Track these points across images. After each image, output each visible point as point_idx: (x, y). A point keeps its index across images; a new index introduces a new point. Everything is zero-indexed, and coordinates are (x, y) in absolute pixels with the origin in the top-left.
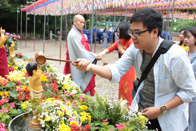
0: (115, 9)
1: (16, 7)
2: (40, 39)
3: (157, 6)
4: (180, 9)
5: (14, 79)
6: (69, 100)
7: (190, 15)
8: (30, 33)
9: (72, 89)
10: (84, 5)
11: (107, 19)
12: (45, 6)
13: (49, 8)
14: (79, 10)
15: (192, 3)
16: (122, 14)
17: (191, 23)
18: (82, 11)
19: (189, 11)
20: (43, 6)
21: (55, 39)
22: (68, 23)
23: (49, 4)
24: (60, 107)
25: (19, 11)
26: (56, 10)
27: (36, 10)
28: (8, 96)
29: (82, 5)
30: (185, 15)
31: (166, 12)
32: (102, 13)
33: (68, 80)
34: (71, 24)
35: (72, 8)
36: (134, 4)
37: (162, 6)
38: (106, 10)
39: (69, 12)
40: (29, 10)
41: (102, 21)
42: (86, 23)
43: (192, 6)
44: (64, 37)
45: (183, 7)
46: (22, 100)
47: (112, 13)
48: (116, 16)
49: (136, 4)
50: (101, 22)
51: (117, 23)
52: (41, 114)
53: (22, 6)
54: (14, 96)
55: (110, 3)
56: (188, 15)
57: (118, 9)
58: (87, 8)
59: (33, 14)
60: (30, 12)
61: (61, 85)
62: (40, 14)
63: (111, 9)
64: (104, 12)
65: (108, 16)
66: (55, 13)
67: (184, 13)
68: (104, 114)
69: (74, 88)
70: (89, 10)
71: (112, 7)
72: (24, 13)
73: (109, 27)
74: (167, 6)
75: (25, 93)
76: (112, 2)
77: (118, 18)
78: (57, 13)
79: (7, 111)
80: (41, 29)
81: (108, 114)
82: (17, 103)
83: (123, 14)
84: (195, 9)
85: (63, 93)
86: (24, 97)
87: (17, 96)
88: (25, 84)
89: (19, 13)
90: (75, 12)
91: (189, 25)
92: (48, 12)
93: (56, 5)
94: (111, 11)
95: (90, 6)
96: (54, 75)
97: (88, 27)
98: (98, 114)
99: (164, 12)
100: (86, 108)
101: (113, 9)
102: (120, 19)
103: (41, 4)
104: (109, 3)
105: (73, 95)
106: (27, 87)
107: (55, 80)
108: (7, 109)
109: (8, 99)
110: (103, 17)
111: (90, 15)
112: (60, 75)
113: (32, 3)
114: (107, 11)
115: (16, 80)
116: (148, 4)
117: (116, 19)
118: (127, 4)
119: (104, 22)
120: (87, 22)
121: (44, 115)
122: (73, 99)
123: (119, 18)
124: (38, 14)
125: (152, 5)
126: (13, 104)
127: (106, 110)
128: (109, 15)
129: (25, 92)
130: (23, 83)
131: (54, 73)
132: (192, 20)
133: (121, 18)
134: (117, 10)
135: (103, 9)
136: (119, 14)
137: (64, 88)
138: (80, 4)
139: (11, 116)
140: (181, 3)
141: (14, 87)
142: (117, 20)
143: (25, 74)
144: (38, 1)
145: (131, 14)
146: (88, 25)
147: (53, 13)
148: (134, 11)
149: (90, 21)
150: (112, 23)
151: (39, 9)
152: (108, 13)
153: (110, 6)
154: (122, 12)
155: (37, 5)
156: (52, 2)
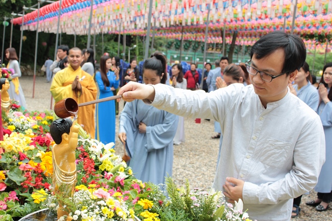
0: (186, 27)
1: (2, 16)
3: (261, 27)
4: (302, 33)
5: (14, 149)
6: (115, 189)
7: (319, 45)
8: (25, 64)
9: (118, 171)
10: (130, 18)
11: (169, 46)
12: (57, 17)
13: (64, 20)
14: (120, 26)
15: (324, 23)
16: (196, 38)
17: (320, 59)
18: (126, 28)
19: (317, 38)
20: (55, 15)
22: (97, 50)
23: (65, 14)
24: (106, 201)
25: (7, 24)
26: (78, 24)
27: (40, 22)
28: (5, 179)
29: (126, 18)
30: (310, 44)
32: (161, 33)
33: (111, 154)
34: (103, 52)
35: (108, 23)
36: (222, 21)
37: (270, 25)
38: (168, 30)
39: (101, 30)
40: (27, 22)
41: (160, 48)
42: (131, 50)
43: (324, 29)
45: (308, 30)
46: (31, 186)
47: (179, 36)
48: (185, 41)
49: (225, 21)
51: (186, 53)
52: (73, 214)
53: (13, 14)
54: (17, 179)
55: (178, 16)
56: (317, 45)
57: (190, 27)
58: (135, 24)
59: (33, 30)
60: (29, 27)
61: (98, 162)
62: (46, 31)
63: (177, 28)
64: (165, 32)
65: (171, 40)
66: (74, 30)
67: (308, 40)
68: (183, 216)
69: (121, 168)
70: (138, 28)
71: (181, 24)
72: (17, 27)
73: (173, 60)
74: (280, 26)
75: (35, 174)
76: (181, 15)
77: (188, 45)
78: (80, 31)
79: (5, 207)
81: (189, 216)
82: (22, 192)
83: (198, 37)
84: (328, 34)
85: (103, 178)
86: (33, 181)
87: (21, 180)
88: (33, 158)
89: (7, 27)
90: (112, 30)
91: (316, 63)
92: (63, 27)
93: (78, 15)
94: (177, 32)
95: (140, 20)
96: (85, 144)
98: (173, 215)
100: (150, 205)
101: (181, 28)
102: (192, 47)
103: (51, 12)
104: (175, 17)
105: (122, 181)
106: (39, 165)
107: (86, 152)
108: (4, 202)
109: (5, 185)
110: (161, 41)
111: (138, 37)
112: (95, 145)
113: (33, 11)
114: (170, 31)
115: (17, 151)
116: (246, 21)
117: (184, 47)
118: (209, 19)
119: (163, 51)
120: (131, 48)
121: (79, 214)
122: (122, 187)
123: (190, 44)
124: (43, 30)
125: (253, 24)
126: (14, 194)
127: (186, 210)
128: (172, 38)
129: (35, 172)
130: (30, 156)
131: (86, 140)
132: (321, 53)
133: (195, 45)
134: (188, 29)
135: (164, 26)
136: (192, 37)
137: (102, 167)
138: (123, 16)
139: (13, 216)
140: (304, 23)
141: (16, 163)
142: (186, 47)
143: (32, 140)
144: (45, 7)
145: (214, 38)
146: (135, 54)
147: (72, 30)
148: (219, 33)
149: (137, 47)
150: (177, 52)
151: (45, 20)
152: (172, 34)
153: (177, 23)
154: (197, 33)
155: (43, 14)
156: (71, 10)
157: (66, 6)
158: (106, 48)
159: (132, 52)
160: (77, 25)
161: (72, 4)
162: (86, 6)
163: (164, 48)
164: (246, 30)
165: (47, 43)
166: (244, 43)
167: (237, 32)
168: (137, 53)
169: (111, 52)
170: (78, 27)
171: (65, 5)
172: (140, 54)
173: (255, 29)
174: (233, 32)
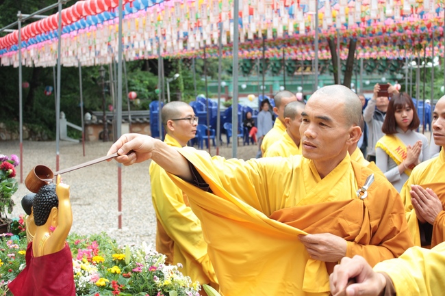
0: (269, 40)
2: (28, 139)
10: (179, 34)
16: (284, 55)
21: (75, 138)
31: (424, 42)
35: (139, 44)
37: (416, 25)
41: (218, 75)
42: (170, 83)
44: (107, 130)
50: (214, 80)
57: (276, 40)
59: (8, 64)
62: (30, 64)
66: (78, 60)
73: (240, 93)
77: (264, 65)
78: (87, 61)
80: (29, 108)
83: (287, 54)
94: (252, 48)
97: (176, 95)
99: (416, 43)
101: (261, 42)
103: (41, 33)
113: (8, 33)
119: (223, 79)
120: (171, 80)
133: (275, 64)
134: (272, 43)
136: (276, 54)
144: (29, 26)
145: (312, 53)
146: (177, 89)
147: (74, 59)
148: (325, 43)
149: (181, 77)
150: (246, 79)
151: (28, 48)
152: (243, 52)
153: (260, 35)
154: (286, 47)
155: (26, 38)
156: (76, 28)
157: (69, 22)
158: (129, 82)
159: (172, 86)
160: (84, 51)
161: (78, 19)
162: (103, 21)
163: (225, 75)
164: (371, 36)
165: (30, 83)
166: (364, 55)
167: (356, 39)
168: (182, 87)
169: (138, 89)
170: (85, 54)
171: (66, 21)
172: (185, 89)
173: (390, 33)
174: (349, 41)
